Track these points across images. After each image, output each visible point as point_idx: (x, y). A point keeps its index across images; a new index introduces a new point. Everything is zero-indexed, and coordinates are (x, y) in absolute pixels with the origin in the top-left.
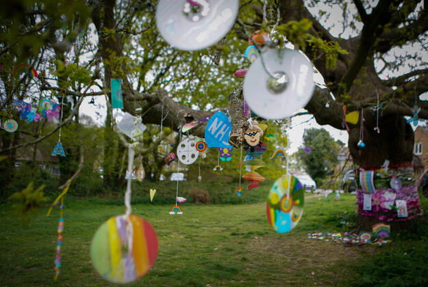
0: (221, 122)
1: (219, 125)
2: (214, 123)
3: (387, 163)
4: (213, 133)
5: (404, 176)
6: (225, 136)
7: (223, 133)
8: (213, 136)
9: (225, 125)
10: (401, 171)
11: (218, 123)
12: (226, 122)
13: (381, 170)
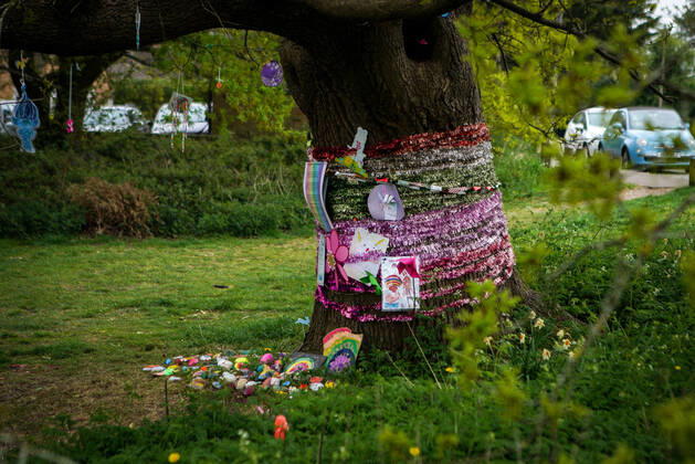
3: (361, 136)
5: (415, 179)
10: (405, 161)
13: (347, 160)
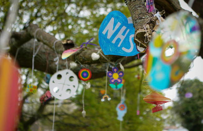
0: (119, 24)
1: (117, 27)
2: (109, 24)
4: (109, 37)
6: (124, 41)
7: (123, 38)
8: (109, 42)
9: (124, 28)
11: (115, 24)
12: (125, 23)
